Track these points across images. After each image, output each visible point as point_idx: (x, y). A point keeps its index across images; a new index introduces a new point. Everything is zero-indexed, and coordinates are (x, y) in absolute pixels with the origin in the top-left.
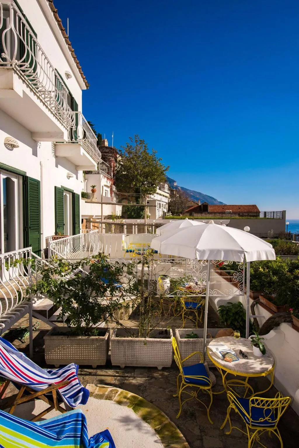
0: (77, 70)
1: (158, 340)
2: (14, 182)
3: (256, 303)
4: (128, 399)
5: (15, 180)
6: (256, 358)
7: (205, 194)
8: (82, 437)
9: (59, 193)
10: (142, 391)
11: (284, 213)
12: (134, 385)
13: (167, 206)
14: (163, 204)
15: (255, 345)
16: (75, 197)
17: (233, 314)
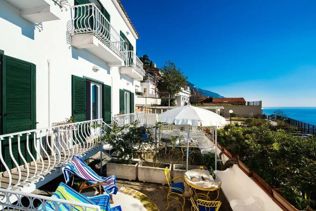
0: (132, 30)
1: (162, 169)
2: (98, 87)
3: (223, 153)
4: (139, 196)
5: (98, 86)
6: (210, 181)
7: (212, 92)
8: (107, 206)
9: (122, 92)
10: (152, 194)
11: (261, 102)
12: (148, 191)
13: (189, 99)
14: (186, 98)
15: (211, 174)
16: (131, 95)
17: (210, 159)
